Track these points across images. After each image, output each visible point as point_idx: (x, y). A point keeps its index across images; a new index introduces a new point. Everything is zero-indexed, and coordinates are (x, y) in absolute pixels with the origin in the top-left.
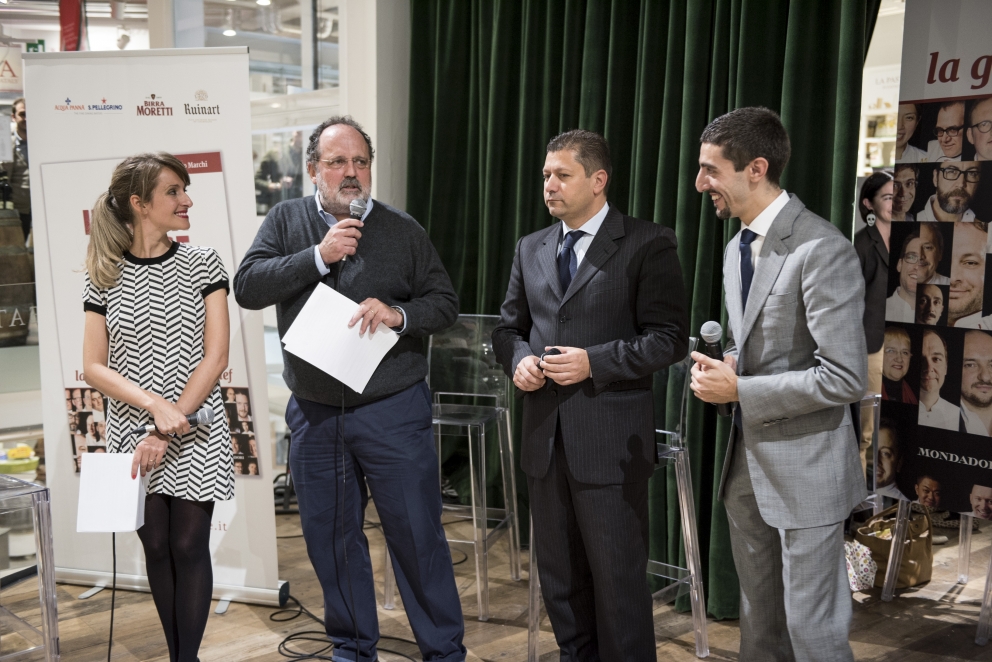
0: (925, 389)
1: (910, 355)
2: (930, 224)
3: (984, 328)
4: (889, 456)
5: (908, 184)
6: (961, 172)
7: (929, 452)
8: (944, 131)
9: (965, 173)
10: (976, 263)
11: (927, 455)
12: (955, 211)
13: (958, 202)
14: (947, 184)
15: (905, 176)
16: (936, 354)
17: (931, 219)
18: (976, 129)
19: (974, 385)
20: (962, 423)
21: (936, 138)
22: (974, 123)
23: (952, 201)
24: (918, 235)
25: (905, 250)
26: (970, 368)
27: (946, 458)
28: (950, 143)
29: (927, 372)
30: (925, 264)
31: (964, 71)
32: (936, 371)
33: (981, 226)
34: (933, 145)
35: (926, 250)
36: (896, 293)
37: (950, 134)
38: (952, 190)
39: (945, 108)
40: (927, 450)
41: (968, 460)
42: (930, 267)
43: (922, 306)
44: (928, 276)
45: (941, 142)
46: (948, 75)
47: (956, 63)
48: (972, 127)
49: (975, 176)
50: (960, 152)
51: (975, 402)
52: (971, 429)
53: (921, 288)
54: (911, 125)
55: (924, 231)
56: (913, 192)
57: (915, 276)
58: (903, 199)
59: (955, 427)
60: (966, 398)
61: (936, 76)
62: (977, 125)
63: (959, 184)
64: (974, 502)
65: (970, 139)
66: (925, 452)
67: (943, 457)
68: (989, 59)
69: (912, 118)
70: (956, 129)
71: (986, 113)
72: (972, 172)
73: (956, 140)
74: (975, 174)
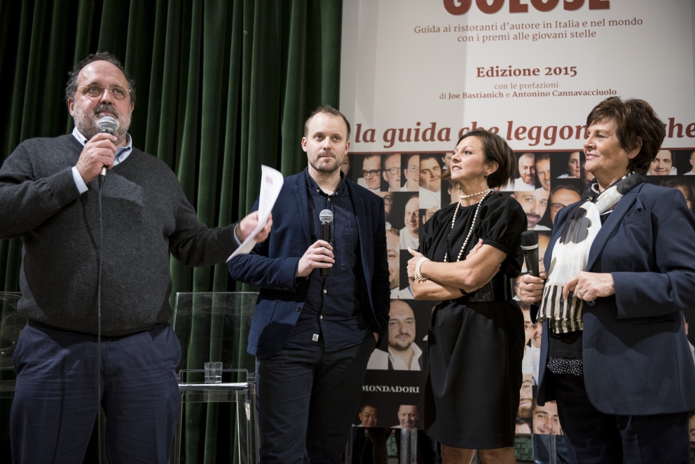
3: (401, 298)
7: (369, 387)
8: (368, 172)
10: (394, 256)
11: (367, 390)
18: (388, 172)
19: (397, 337)
20: (390, 364)
21: (363, 177)
22: (387, 168)
26: (394, 326)
27: (380, 389)
28: (372, 180)
31: (379, 136)
33: (395, 232)
34: (361, 181)
37: (372, 174)
39: (368, 158)
40: (367, 387)
41: (395, 389)
45: (366, 179)
46: (368, 137)
47: (373, 131)
48: (386, 171)
49: (390, 201)
50: (379, 186)
51: (398, 348)
52: (396, 367)
54: (346, 168)
59: (385, 367)
60: (392, 346)
61: (361, 139)
62: (389, 170)
64: (401, 417)
65: (385, 178)
66: (366, 388)
67: (378, 390)
68: (394, 131)
69: (346, 163)
70: (376, 171)
71: (395, 163)
72: (387, 199)
73: (376, 178)
74: (389, 200)
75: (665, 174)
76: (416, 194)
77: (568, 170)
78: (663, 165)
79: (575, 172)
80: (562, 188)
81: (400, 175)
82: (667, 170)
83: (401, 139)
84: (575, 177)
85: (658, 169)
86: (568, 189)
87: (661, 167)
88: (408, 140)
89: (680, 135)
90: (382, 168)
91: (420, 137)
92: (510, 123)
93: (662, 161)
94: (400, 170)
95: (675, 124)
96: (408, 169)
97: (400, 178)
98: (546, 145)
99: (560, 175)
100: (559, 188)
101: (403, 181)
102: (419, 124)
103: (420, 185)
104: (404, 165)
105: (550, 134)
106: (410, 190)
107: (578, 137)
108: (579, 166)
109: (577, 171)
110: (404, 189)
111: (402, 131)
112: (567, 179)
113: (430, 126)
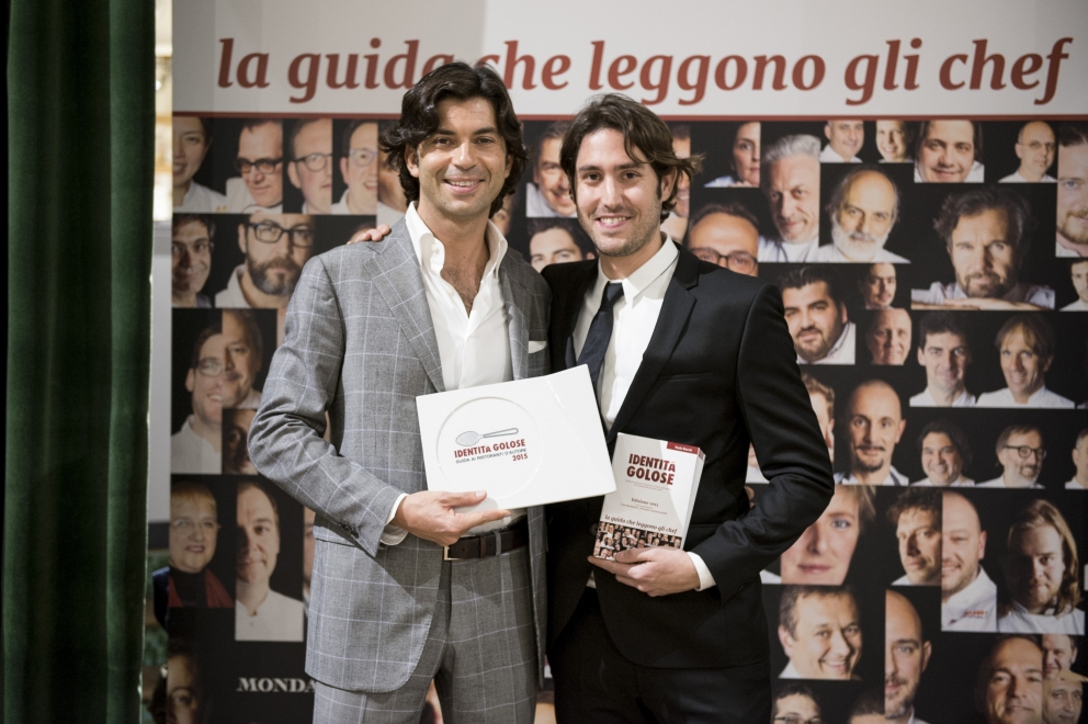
0: (245, 579)
1: (216, 527)
2: (238, 312)
4: (187, 701)
5: (197, 247)
6: (283, 231)
7: (257, 683)
8: (251, 164)
9: (291, 232)
11: (254, 689)
12: (278, 291)
13: (281, 277)
14: (262, 249)
15: (191, 233)
16: (260, 520)
17: (241, 303)
18: (301, 165)
21: (239, 175)
22: (299, 155)
23: (272, 274)
24: (218, 330)
25: (197, 354)
27: (284, 687)
28: (263, 185)
29: (246, 552)
30: (234, 377)
31: (277, 72)
32: (261, 549)
34: (234, 185)
35: (234, 355)
36: (186, 426)
37: (263, 169)
38: (271, 257)
39: (250, 127)
40: (253, 681)
42: (242, 381)
43: (233, 445)
44: (241, 396)
45: (248, 182)
46: (251, 75)
47: (263, 59)
48: (296, 161)
49: (305, 238)
50: (280, 199)
53: (230, 416)
54: (195, 152)
55: (229, 323)
56: (207, 259)
57: (218, 397)
58: (189, 271)
61: (233, 76)
62: (303, 159)
63: (281, 248)
65: (294, 180)
66: (249, 684)
67: (279, 688)
68: (315, 60)
69: (197, 140)
70: (271, 162)
71: (316, 141)
72: (300, 232)
73: (272, 179)
74: (305, 234)
75: (955, 179)
76: (370, 221)
77: (731, 168)
78: (953, 157)
79: (747, 173)
80: (715, 210)
81: (330, 171)
82: (961, 170)
83: (332, 82)
84: (747, 184)
85: (941, 167)
86: (730, 213)
87: (949, 161)
88: (350, 83)
89: (997, 84)
90: (287, 155)
91: (379, 77)
92: (599, 47)
93: (951, 148)
94: (330, 159)
95: (988, 53)
96: (351, 159)
97: (329, 181)
98: (682, 102)
99: (713, 179)
100: (709, 212)
101: (339, 188)
102: (375, 43)
103: (380, 199)
104: (340, 149)
105: (692, 78)
106: (355, 211)
107: (758, 85)
108: (758, 156)
109: (752, 169)
110: (341, 209)
111: (334, 59)
112: (729, 190)
113: (405, 49)
